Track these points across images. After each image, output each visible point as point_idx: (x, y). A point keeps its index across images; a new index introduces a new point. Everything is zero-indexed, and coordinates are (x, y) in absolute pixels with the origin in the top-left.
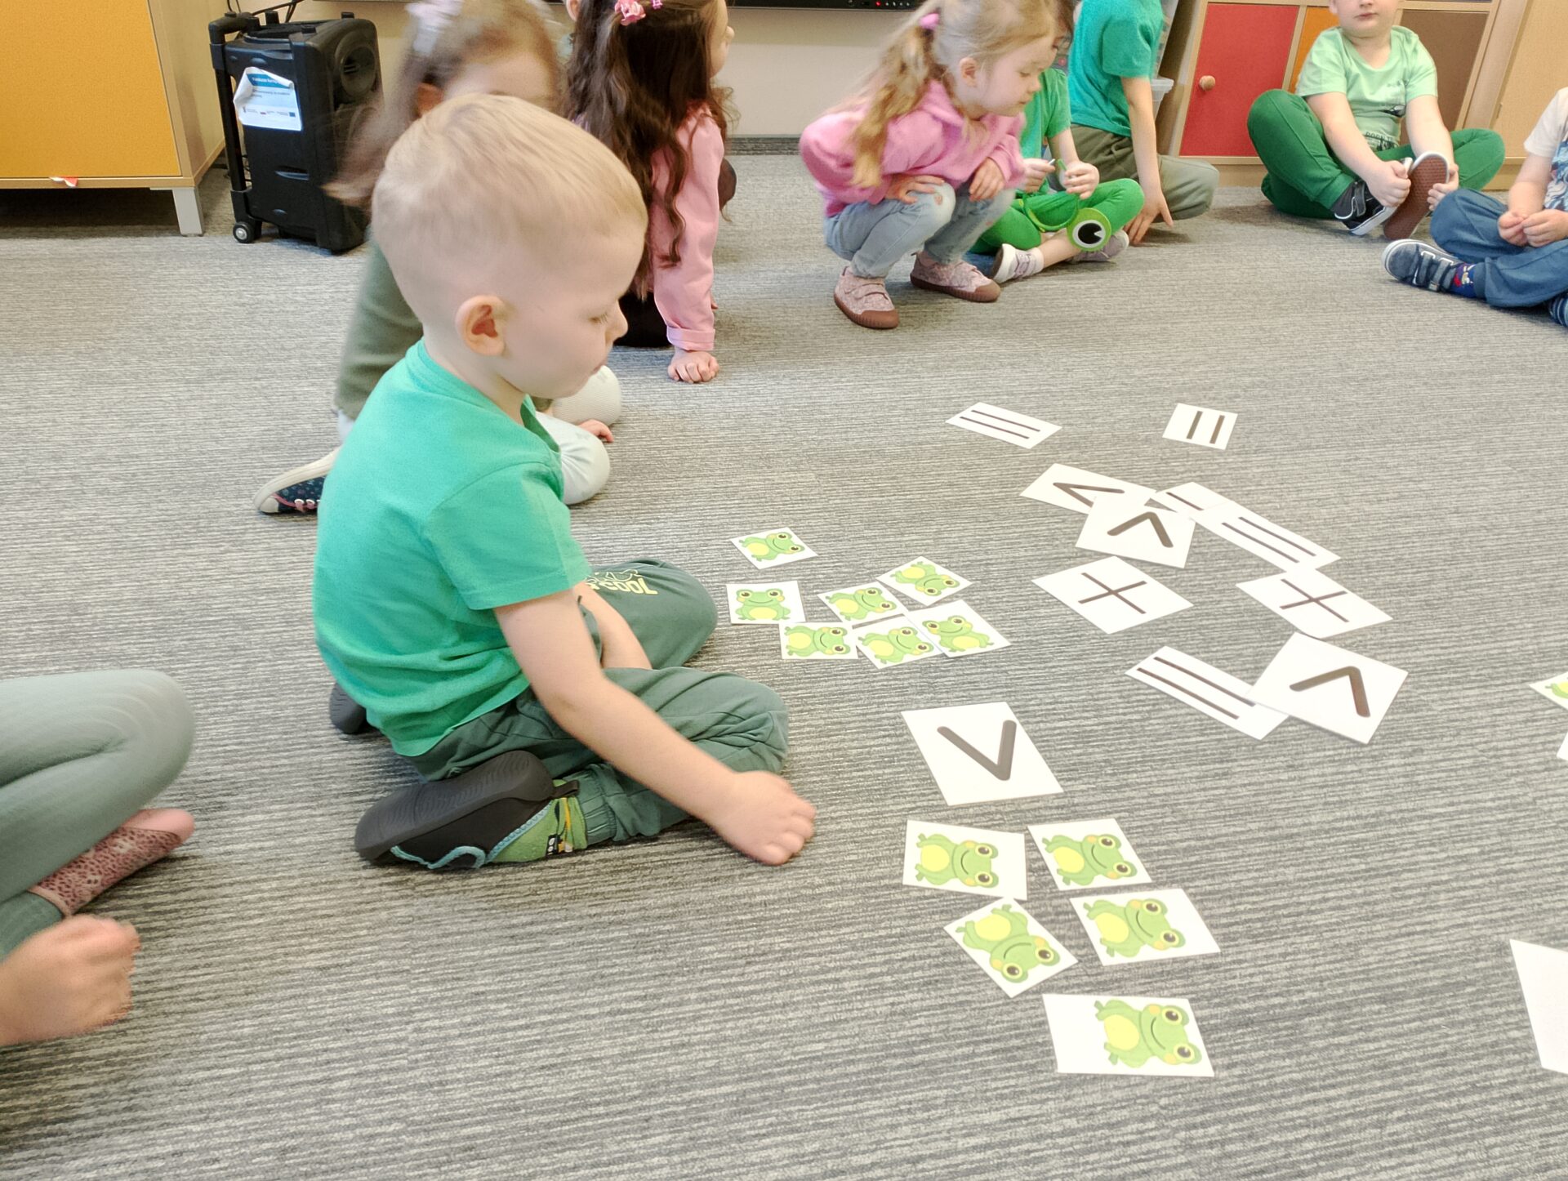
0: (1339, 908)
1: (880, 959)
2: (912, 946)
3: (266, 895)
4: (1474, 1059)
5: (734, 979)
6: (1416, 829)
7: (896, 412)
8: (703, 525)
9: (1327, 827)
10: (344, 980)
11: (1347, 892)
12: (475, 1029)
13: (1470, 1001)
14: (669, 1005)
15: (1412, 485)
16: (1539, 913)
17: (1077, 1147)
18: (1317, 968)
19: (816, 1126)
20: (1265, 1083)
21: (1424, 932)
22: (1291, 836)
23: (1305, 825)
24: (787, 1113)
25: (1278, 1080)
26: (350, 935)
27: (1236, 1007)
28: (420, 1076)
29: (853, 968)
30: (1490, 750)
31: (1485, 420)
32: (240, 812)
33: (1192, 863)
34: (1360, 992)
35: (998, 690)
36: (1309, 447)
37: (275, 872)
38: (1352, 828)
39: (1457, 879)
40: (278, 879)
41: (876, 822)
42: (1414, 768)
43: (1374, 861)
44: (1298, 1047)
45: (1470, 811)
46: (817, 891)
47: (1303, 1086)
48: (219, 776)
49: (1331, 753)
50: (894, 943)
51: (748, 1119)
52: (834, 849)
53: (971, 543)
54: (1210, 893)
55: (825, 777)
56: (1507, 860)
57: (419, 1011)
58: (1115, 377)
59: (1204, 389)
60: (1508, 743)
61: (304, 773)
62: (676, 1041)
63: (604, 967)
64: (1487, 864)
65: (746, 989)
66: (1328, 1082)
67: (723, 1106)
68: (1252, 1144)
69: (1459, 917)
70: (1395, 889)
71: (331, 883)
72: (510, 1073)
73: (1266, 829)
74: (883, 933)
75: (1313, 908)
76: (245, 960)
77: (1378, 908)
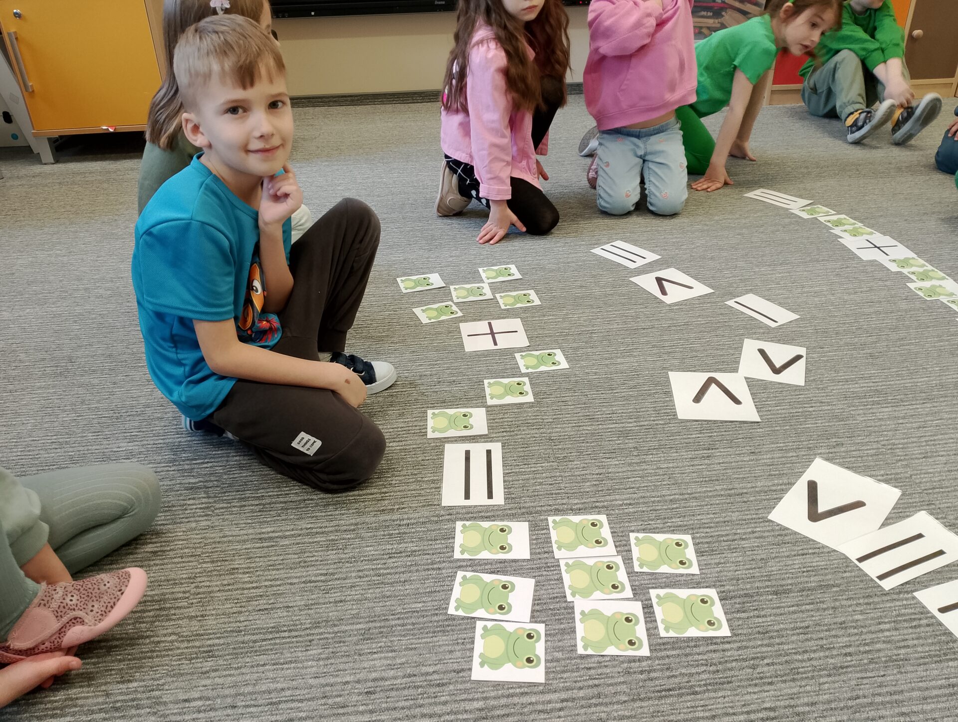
4: (826, 631)
5: (379, 566)
9: (766, 489)
11: (770, 528)
12: (227, 588)
13: (833, 596)
14: (339, 579)
15: (880, 283)
17: (558, 669)
18: (737, 572)
19: (406, 649)
21: (814, 553)
22: (742, 494)
24: (391, 641)
28: (192, 612)
30: (888, 445)
31: (941, 242)
33: (673, 509)
34: (761, 588)
35: (579, 406)
36: (818, 261)
42: (833, 455)
49: (781, 445)
51: (368, 643)
53: (585, 321)
57: (200, 577)
59: (757, 227)
60: (902, 441)
62: (338, 599)
65: (385, 572)
67: (355, 635)
68: (668, 673)
72: (240, 612)
73: (726, 490)
75: (744, 537)
77: (786, 538)
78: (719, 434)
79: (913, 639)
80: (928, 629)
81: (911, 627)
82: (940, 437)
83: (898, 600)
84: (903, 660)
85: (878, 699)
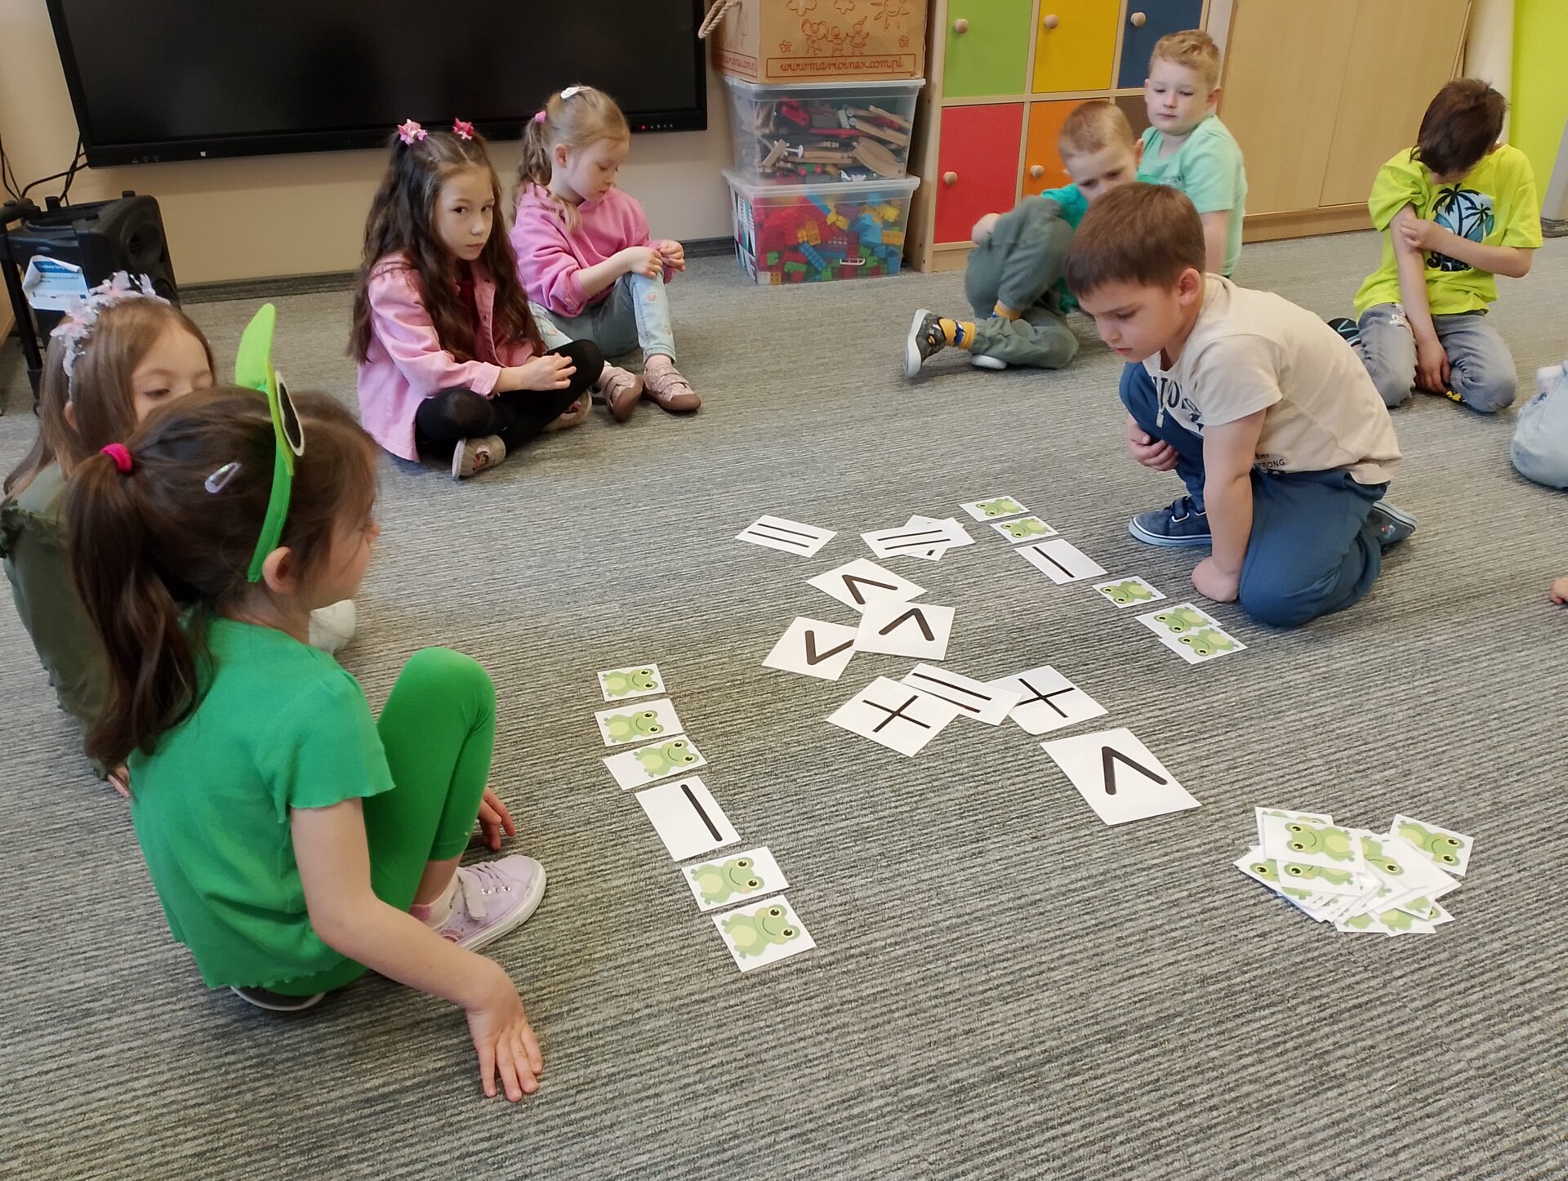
0: (1074, 962)
1: (692, 1069)
2: (720, 1052)
3: (139, 1093)
4: (1181, 1081)
5: (567, 1109)
6: (1136, 881)
7: (689, 533)
8: (516, 669)
9: (1064, 889)
10: (219, 1162)
11: (1081, 947)
13: (1179, 1030)
14: (511, 1142)
16: (1235, 943)
20: (1013, 1128)
21: (1143, 973)
22: (1035, 902)
23: (1046, 890)
25: (1024, 1124)
26: (221, 1119)
27: (990, 1064)
29: (670, 1081)
32: (106, 1016)
34: (1089, 1036)
35: (789, 799)
37: (146, 1070)
38: (1084, 888)
39: (1169, 922)
40: (148, 1076)
41: (686, 943)
43: (1102, 916)
44: (1038, 1092)
45: (1181, 859)
46: (636, 1015)
47: (1043, 1126)
48: (82, 984)
49: (1068, 820)
50: (705, 1053)
52: (650, 973)
54: (969, 965)
55: (640, 906)
56: (1210, 899)
58: (882, 477)
61: (162, 970)
63: (451, 1116)
64: (1194, 905)
65: (579, 1115)
66: (1064, 1119)
69: (1170, 956)
70: (1119, 939)
71: (198, 1073)
73: (1014, 899)
74: (695, 1045)
75: (1053, 965)
76: (127, 1158)
77: (1105, 958)
78: (986, 815)
79: (1282, 1071)
80: (1296, 1053)
81: (1277, 1055)
82: (1256, 779)
83: (1255, 1021)
84: (1275, 1102)
85: (1260, 1161)
